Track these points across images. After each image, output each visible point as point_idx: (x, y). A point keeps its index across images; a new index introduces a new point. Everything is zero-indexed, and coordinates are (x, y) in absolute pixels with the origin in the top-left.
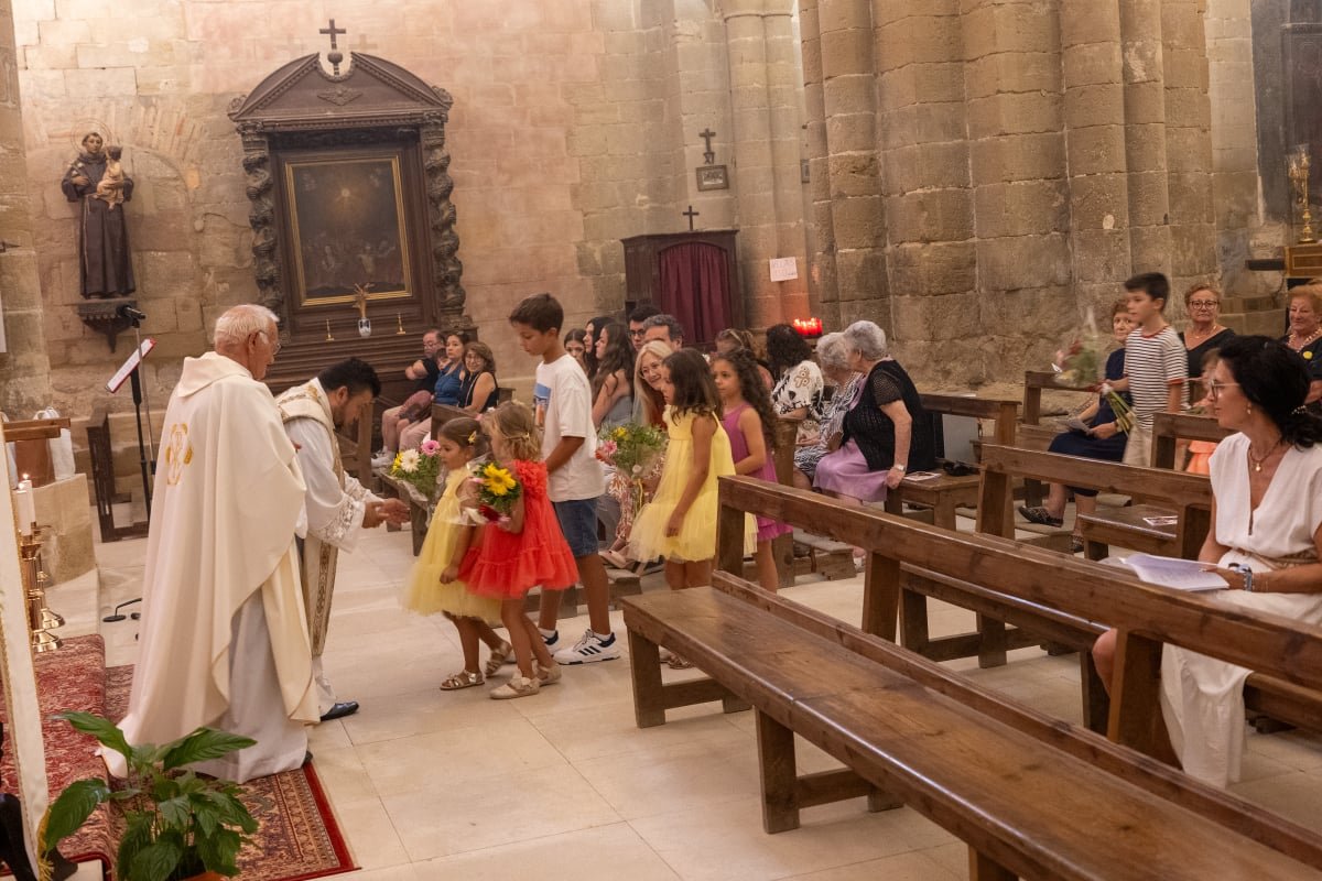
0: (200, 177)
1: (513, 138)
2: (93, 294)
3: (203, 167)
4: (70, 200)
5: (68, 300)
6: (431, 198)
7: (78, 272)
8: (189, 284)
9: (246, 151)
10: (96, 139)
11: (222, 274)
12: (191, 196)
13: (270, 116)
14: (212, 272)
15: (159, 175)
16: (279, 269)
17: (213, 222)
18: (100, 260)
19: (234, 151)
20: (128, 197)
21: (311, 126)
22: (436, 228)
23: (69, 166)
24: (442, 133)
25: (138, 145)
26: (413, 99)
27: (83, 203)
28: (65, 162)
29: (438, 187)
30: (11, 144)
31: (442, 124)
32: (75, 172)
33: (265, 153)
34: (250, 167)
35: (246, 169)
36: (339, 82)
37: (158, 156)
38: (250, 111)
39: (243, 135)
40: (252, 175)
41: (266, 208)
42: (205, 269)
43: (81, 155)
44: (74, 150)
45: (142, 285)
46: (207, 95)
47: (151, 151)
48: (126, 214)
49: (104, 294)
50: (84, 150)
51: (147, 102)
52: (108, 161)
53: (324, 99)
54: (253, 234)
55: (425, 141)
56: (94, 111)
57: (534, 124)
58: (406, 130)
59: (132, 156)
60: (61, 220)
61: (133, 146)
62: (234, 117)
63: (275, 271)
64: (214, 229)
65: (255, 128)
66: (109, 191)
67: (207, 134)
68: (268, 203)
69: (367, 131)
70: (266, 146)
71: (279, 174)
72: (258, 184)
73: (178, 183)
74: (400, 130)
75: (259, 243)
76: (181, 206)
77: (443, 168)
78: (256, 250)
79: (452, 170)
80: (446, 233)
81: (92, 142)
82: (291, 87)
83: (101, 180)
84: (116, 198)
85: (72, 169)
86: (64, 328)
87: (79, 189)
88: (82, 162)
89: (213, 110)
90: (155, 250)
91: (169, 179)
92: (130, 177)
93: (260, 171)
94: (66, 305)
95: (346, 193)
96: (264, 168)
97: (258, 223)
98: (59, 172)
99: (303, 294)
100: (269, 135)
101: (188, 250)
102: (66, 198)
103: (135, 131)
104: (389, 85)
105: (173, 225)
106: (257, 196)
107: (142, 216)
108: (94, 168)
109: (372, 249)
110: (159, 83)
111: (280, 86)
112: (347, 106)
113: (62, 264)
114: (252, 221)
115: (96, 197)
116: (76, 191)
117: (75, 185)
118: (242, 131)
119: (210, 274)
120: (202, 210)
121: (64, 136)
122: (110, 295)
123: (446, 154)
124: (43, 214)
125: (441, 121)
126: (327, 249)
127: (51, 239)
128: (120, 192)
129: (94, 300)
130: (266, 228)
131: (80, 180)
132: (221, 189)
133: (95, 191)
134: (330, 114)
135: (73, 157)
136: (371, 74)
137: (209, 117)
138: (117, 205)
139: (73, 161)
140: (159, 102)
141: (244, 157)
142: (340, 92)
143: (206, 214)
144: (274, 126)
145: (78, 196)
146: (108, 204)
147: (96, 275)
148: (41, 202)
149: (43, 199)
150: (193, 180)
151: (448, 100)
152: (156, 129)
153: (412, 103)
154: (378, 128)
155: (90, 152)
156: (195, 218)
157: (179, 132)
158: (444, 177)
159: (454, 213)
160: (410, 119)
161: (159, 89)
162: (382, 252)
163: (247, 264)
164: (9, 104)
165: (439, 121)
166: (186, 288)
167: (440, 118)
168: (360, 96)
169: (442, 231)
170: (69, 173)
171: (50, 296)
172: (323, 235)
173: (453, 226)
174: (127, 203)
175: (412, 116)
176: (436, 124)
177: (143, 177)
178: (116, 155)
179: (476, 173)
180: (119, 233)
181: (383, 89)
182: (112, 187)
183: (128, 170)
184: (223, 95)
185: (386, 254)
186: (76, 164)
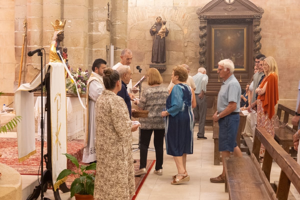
0: (188, 31)
1: (284, 24)
2: (155, 62)
3: (189, 28)
4: (151, 35)
5: (148, 63)
6: (254, 41)
7: (151, 56)
8: (181, 61)
9: (200, 24)
10: (160, 18)
11: (191, 59)
12: (185, 36)
13: (208, 14)
14: (188, 58)
15: (176, 30)
16: (206, 59)
17: (190, 44)
18: (157, 53)
19: (197, 23)
20: (166, 35)
21: (220, 17)
22: (254, 50)
23: (152, 26)
24: (260, 21)
25: (172, 20)
26: (252, 11)
27: (155, 36)
28: (152, 24)
29: (257, 38)
30: (122, 22)
31: (260, 19)
32: (153, 28)
33: (206, 25)
34: (201, 29)
35: (200, 29)
36: (230, 5)
37: (177, 24)
38: (203, 12)
39: (200, 19)
40: (201, 31)
41: (204, 41)
42: (186, 57)
43: (156, 23)
44: (154, 21)
45: (168, 61)
46: (192, 7)
47: (175, 22)
48: (166, 40)
49: (157, 62)
50: (157, 21)
51: (175, 8)
52: (162, 25)
53: (225, 10)
54: (200, 48)
55: (254, 24)
56: (161, 10)
57: (291, 19)
58: (248, 20)
59: (170, 24)
60: (149, 41)
61: (170, 21)
62: (198, 14)
63: (205, 60)
64: (190, 46)
65: (203, 17)
66: (162, 33)
67: (191, 18)
68: (205, 39)
69: (237, 19)
70: (207, 22)
71: (210, 31)
72: (202, 34)
73: (182, 32)
74: (247, 20)
75: (201, 51)
76: (181, 39)
77: (259, 32)
78: (200, 53)
79: (262, 33)
80: (258, 52)
81: (159, 19)
82: (215, 6)
83: (160, 30)
84: (163, 35)
85: (153, 27)
86: (146, 71)
87: (154, 32)
88: (156, 25)
89: (193, 12)
90: (173, 51)
91: (179, 31)
92: (168, 30)
93: (203, 30)
94: (148, 64)
95: (229, 38)
96: (205, 29)
97: (201, 45)
98: (150, 27)
99: (213, 67)
100: (208, 19)
101: (182, 51)
102: (150, 34)
103: (172, 17)
104: (245, 6)
105: (179, 44)
106: (202, 37)
107: (171, 41)
108: (158, 27)
109: (235, 55)
110: (180, 3)
111: (213, 5)
112: (231, 12)
113: (148, 53)
114: (200, 44)
115: (158, 35)
116: (153, 32)
117: (153, 31)
118: (200, 18)
119: (187, 59)
120: (187, 40)
121: (153, 17)
122: (159, 63)
123: (260, 28)
124: (145, 38)
125: (260, 18)
126: (222, 54)
127: (146, 46)
128: (164, 34)
129: (154, 64)
130: (204, 47)
131: (154, 30)
132: (193, 34)
133: (158, 33)
134: (226, 14)
135: (154, 23)
136: (240, 3)
137: (192, 14)
138: (163, 37)
139: (153, 24)
140: (179, 9)
141: (200, 26)
142: (230, 8)
143: (188, 41)
144: (209, 17)
145: (153, 34)
146: (161, 37)
147: (155, 57)
148: (144, 35)
149: (145, 35)
150: (186, 31)
151: (263, 11)
152: (177, 17)
153: (251, 12)
154: (240, 19)
155: (158, 22)
156: (185, 42)
157: (183, 17)
158: (259, 35)
159: (261, 46)
160: (250, 17)
161: (179, 5)
162: (238, 56)
163: (198, 57)
164: (123, 11)
165: (259, 18)
166: (180, 62)
167: (259, 17)
168: (236, 9)
169: (256, 51)
170: (152, 28)
171: (144, 62)
172: (221, 50)
173: (260, 50)
174: (166, 37)
175: (251, 16)
176: (258, 18)
177: (172, 30)
178: (165, 23)
179: (271, 34)
180: (163, 45)
181: (243, 7)
182: (163, 32)
183: (168, 28)
184: (197, 7)
185: (239, 57)
186: (154, 25)
